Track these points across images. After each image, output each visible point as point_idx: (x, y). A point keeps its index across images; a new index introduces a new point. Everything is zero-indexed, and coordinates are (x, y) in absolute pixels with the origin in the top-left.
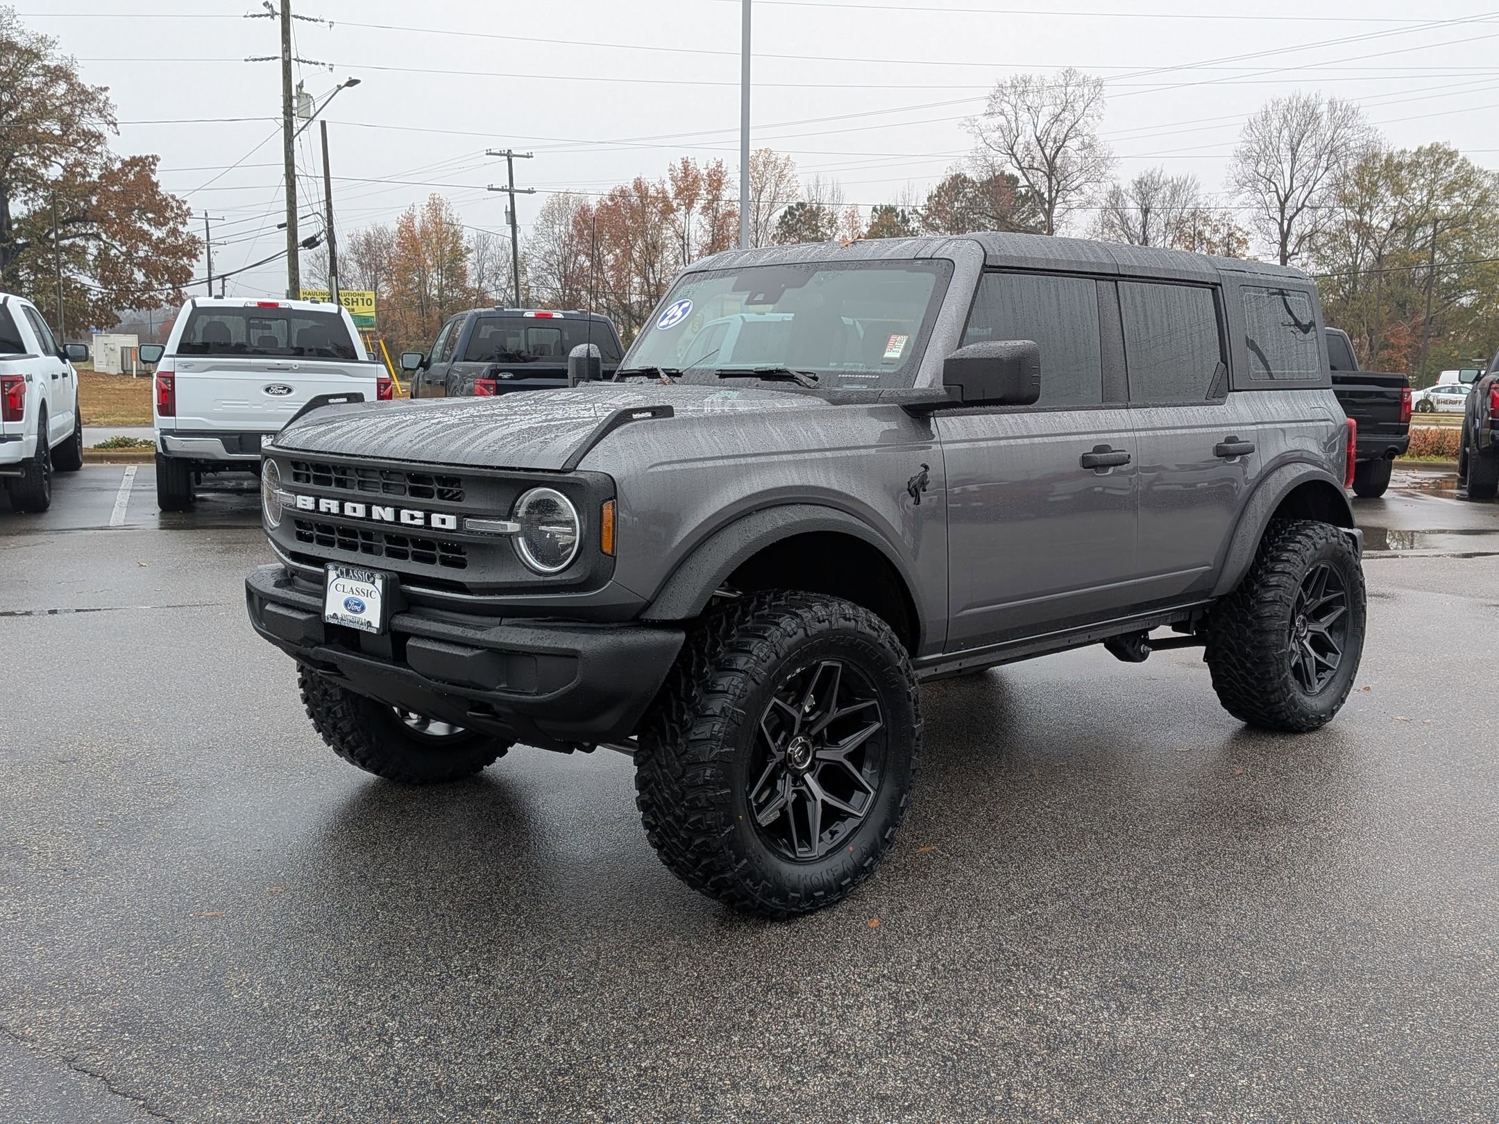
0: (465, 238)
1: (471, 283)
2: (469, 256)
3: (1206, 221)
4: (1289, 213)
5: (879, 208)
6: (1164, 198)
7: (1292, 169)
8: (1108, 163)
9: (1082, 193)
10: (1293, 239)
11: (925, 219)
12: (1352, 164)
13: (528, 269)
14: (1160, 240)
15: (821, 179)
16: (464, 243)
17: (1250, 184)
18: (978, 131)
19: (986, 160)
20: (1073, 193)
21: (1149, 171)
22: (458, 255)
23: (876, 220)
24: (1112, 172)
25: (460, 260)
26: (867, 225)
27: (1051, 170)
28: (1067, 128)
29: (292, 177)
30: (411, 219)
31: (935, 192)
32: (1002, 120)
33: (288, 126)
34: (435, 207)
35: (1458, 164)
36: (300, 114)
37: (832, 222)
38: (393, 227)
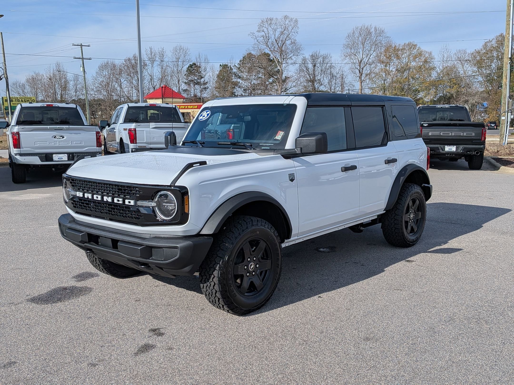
6: (320, 61)
7: (363, 51)
9: (292, 59)
10: (364, 75)
11: (239, 68)
14: (319, 76)
17: (349, 56)
18: (255, 37)
19: (258, 48)
21: (315, 52)
23: (221, 69)
24: (302, 52)
28: (286, 36)
31: (242, 59)
32: (263, 33)
35: (417, 49)
37: (205, 70)
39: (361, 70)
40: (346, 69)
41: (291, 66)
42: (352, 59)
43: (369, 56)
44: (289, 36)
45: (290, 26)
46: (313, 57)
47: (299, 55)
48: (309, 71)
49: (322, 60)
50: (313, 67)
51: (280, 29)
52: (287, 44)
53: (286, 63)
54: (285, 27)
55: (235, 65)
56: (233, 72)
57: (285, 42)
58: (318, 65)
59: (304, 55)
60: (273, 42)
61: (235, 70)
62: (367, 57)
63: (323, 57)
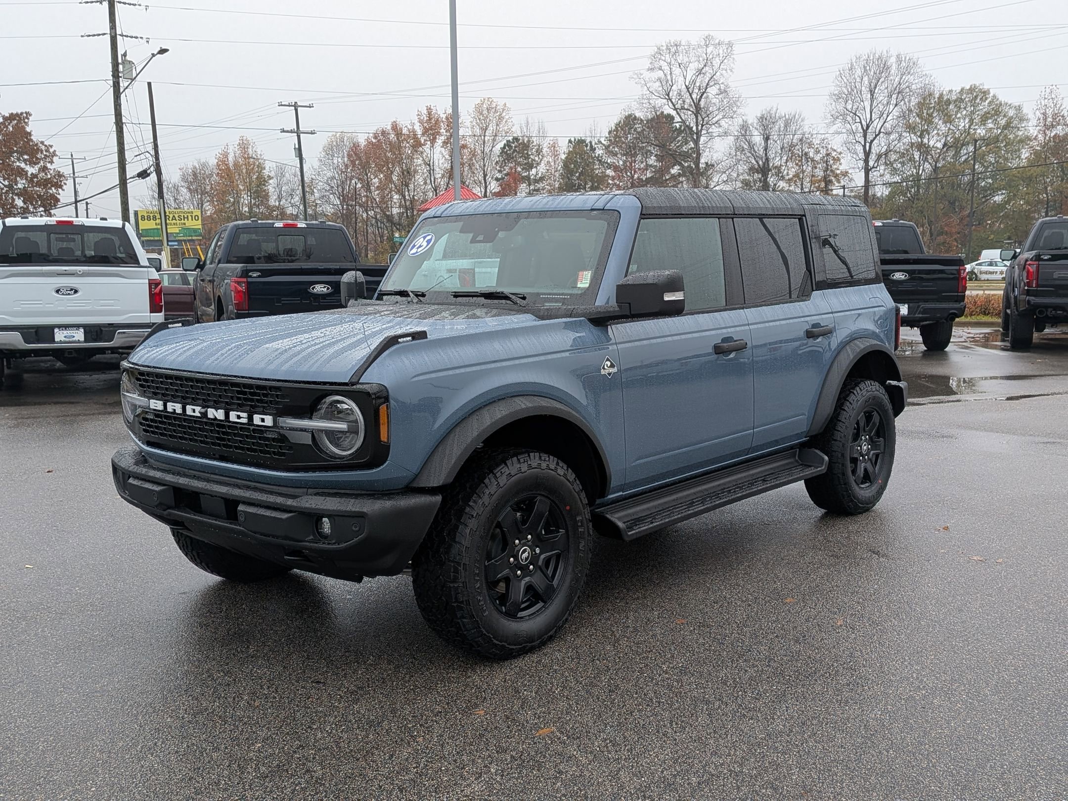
0: (267, 168)
1: (273, 201)
2: (271, 181)
3: (810, 145)
6: (779, 128)
8: (739, 104)
9: (720, 126)
11: (607, 147)
12: (914, 101)
13: (315, 190)
14: (777, 159)
16: (266, 172)
17: (841, 117)
20: (713, 127)
22: (262, 181)
23: (571, 149)
24: (741, 110)
25: (264, 185)
26: (564, 153)
30: (226, 155)
34: (244, 146)
37: (539, 151)
38: (213, 162)
39: (868, 145)
40: (837, 143)
42: (849, 123)
43: (885, 116)
48: (754, 150)
61: (599, 152)
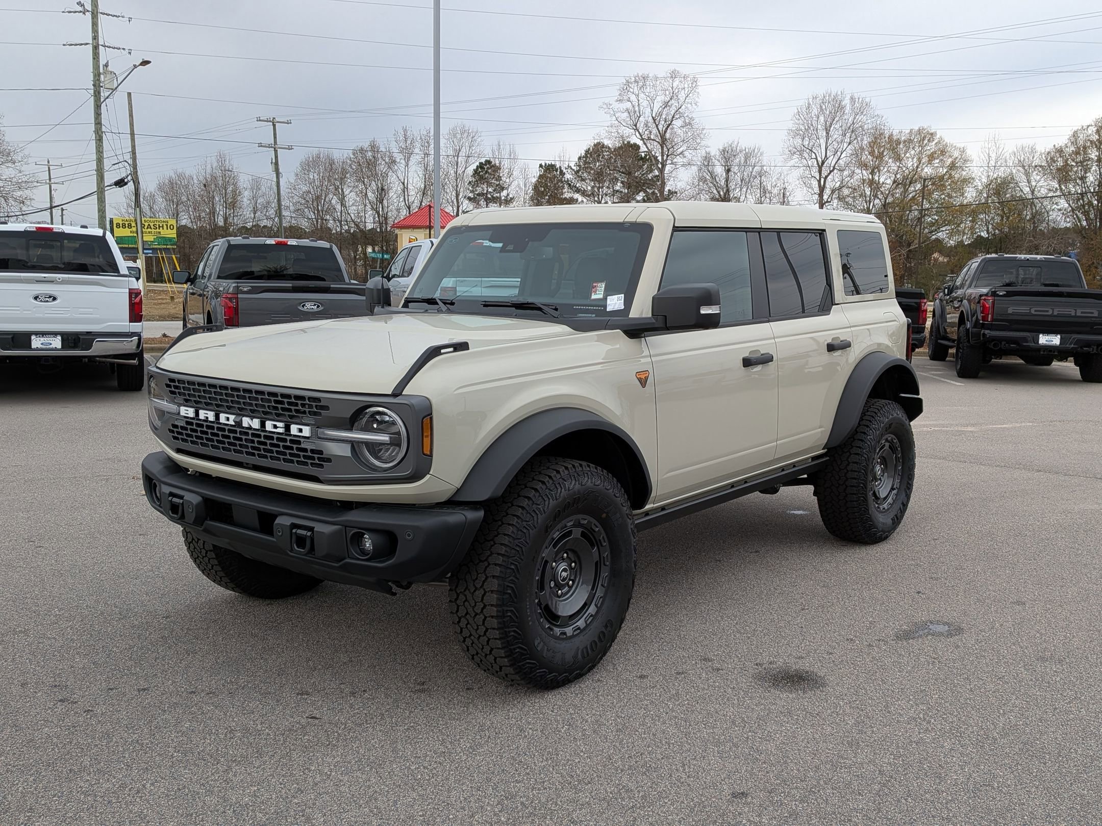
4: (824, 173)
5: (544, 164)
7: (826, 143)
10: (827, 192)
15: (501, 144)
18: (612, 112)
19: (618, 133)
21: (730, 143)
27: (663, 141)
28: (673, 111)
29: (100, 133)
31: (583, 154)
32: (629, 105)
33: (97, 94)
35: (936, 141)
36: (107, 86)
41: (682, 169)
44: (680, 110)
45: (683, 91)
46: (726, 153)
47: (698, 147)
49: (742, 159)
50: (724, 174)
51: (663, 97)
52: (675, 127)
53: (672, 163)
54: (673, 93)
55: (568, 166)
56: (566, 179)
57: (671, 122)
58: (735, 169)
59: (708, 150)
60: (647, 122)
62: (834, 155)
63: (744, 152)
